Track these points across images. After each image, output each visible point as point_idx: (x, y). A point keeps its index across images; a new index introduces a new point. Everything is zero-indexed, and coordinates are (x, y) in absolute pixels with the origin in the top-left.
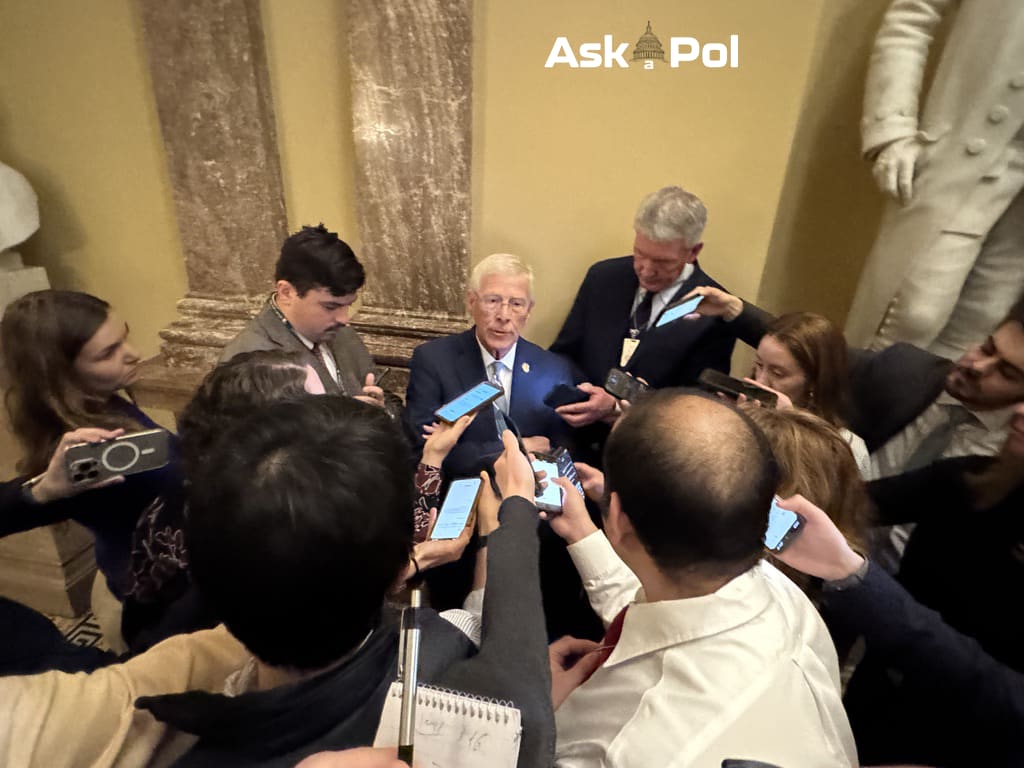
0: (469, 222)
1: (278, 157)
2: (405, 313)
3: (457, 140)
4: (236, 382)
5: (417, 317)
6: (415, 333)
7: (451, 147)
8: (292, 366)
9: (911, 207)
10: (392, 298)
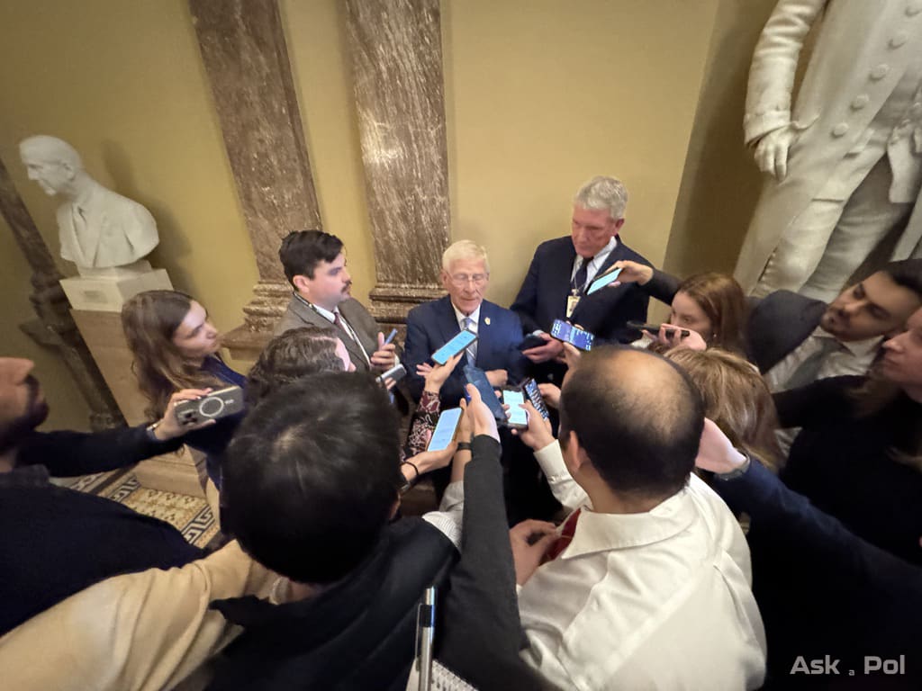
0: (449, 218)
1: (312, 180)
2: (407, 286)
3: (436, 158)
4: (287, 349)
5: (416, 288)
6: (416, 300)
7: (432, 163)
8: (326, 338)
9: (786, 181)
10: (398, 276)
